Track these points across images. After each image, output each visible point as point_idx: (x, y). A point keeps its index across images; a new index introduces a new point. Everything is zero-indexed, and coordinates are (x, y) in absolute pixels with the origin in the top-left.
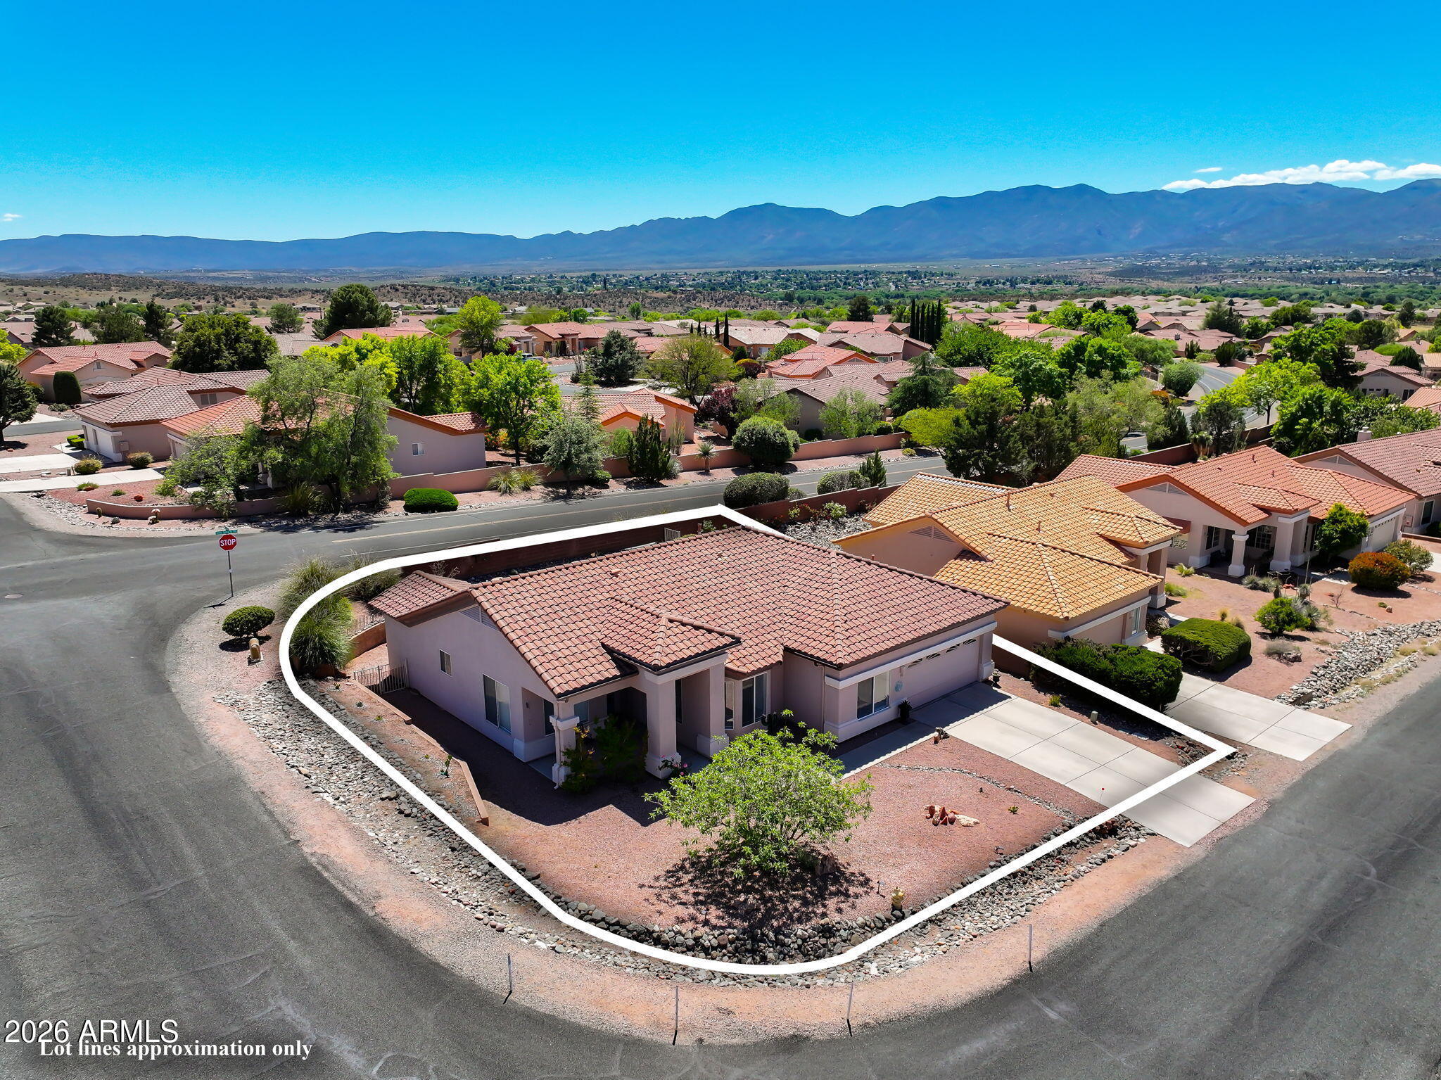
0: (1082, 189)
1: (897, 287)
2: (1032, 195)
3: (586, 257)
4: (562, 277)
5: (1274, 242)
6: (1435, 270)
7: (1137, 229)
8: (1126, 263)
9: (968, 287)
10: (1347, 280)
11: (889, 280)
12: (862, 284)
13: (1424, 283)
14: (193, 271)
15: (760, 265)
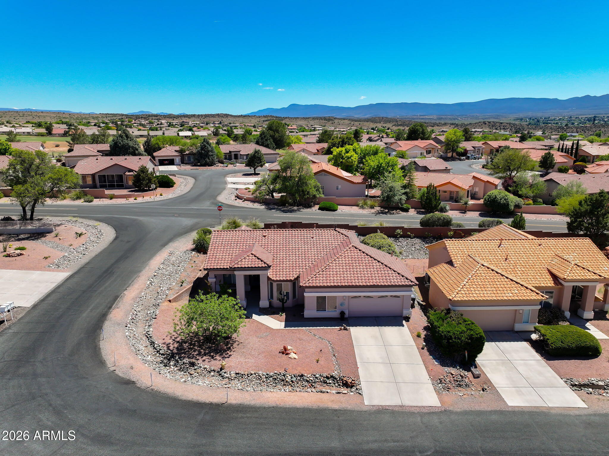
3: (594, 108)
4: (576, 118)
14: (415, 116)
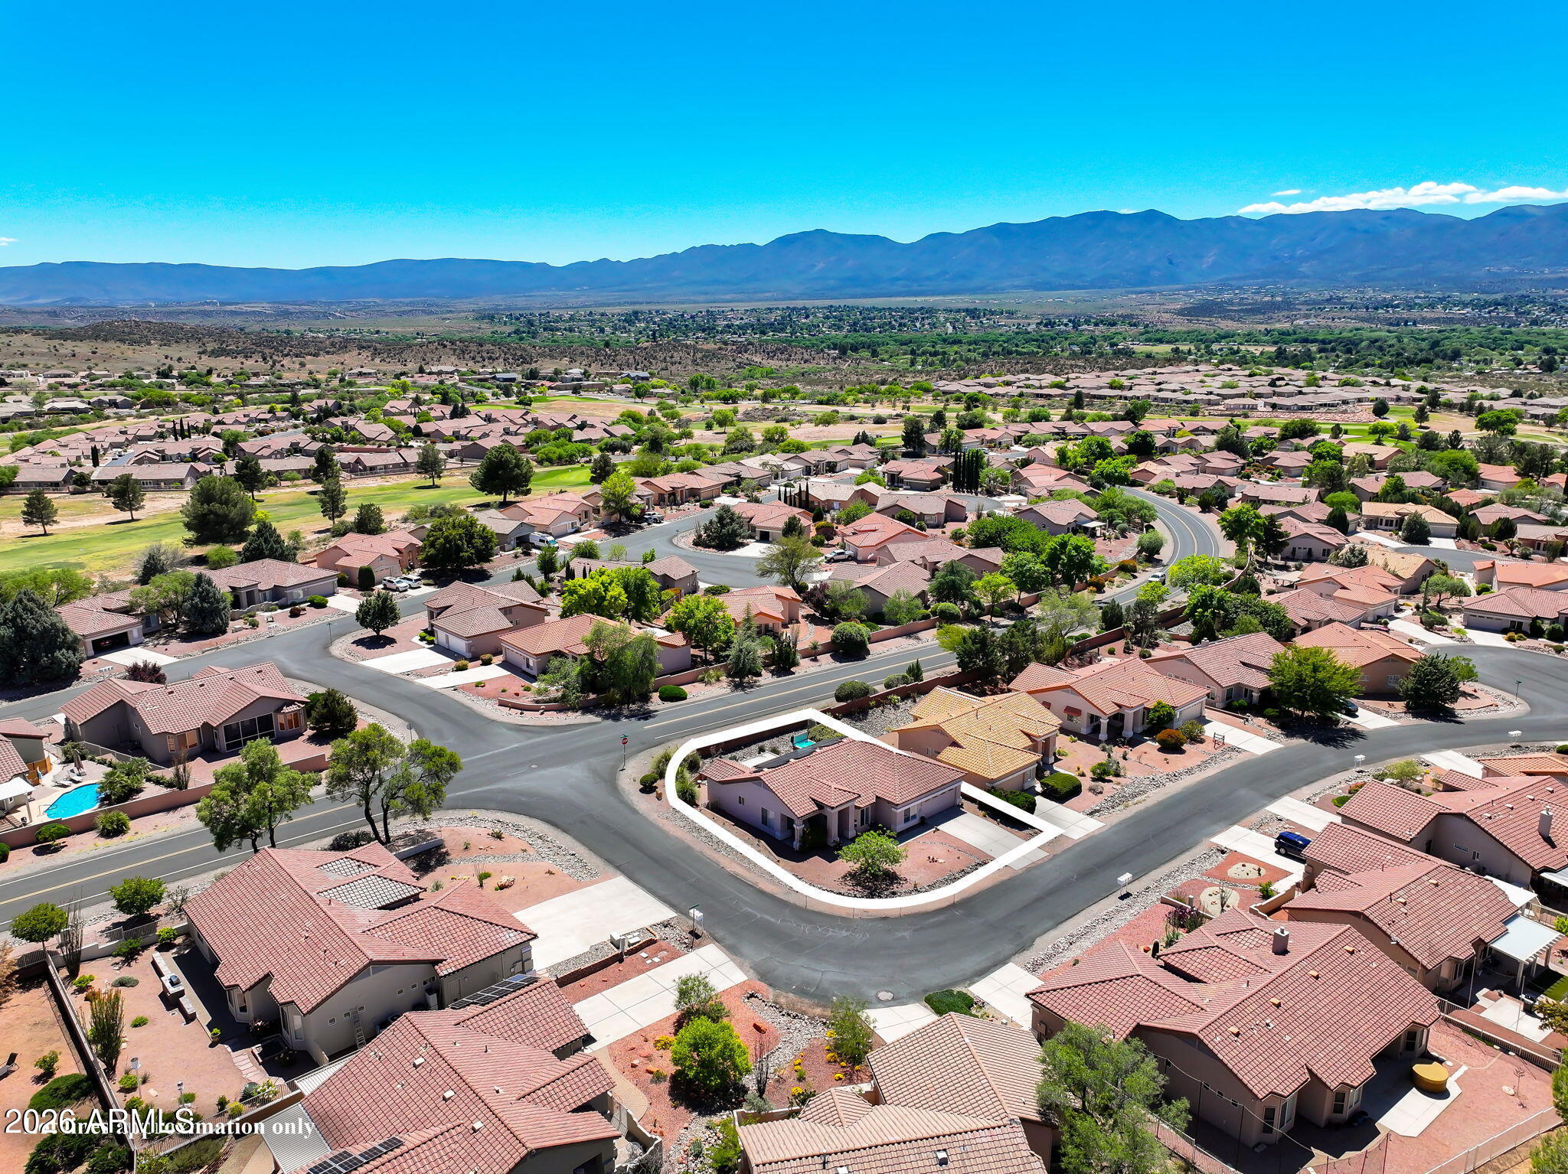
0: (1152, 216)
1: (954, 328)
2: (1100, 221)
3: (625, 287)
4: (603, 315)
5: (1355, 273)
6: (1516, 309)
7: (1210, 258)
8: (1199, 297)
9: (1029, 329)
10: (1424, 321)
11: (947, 320)
12: (918, 325)
13: (1503, 325)
15: (810, 297)
